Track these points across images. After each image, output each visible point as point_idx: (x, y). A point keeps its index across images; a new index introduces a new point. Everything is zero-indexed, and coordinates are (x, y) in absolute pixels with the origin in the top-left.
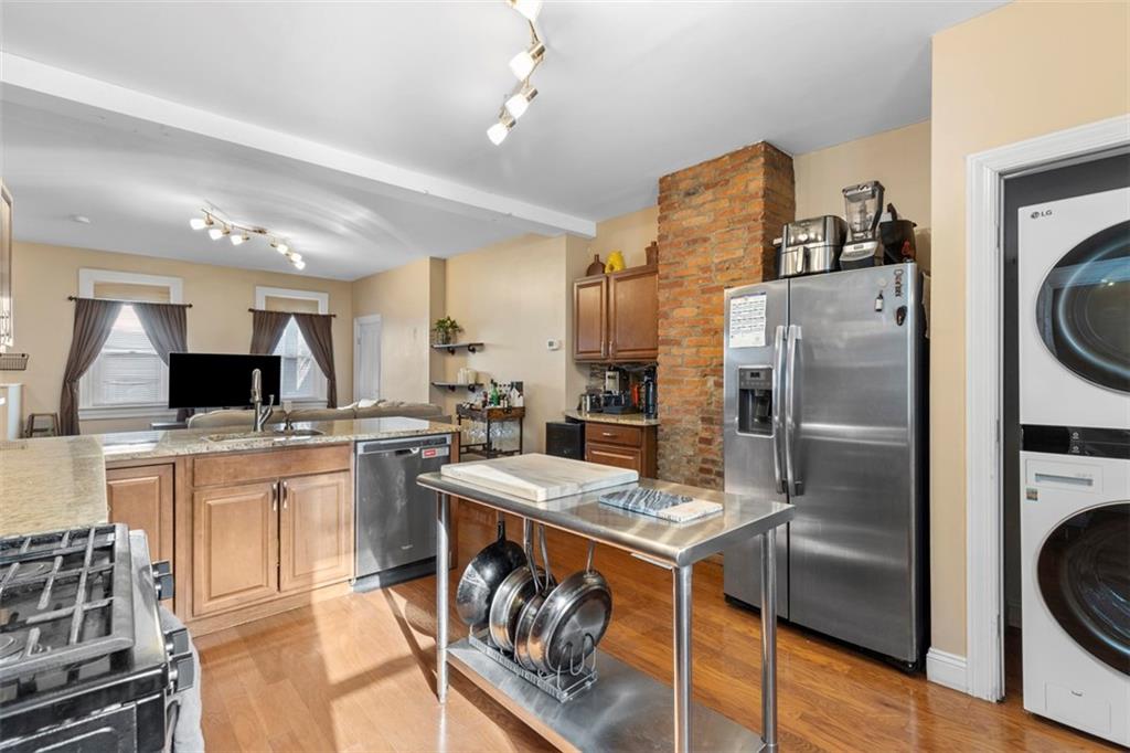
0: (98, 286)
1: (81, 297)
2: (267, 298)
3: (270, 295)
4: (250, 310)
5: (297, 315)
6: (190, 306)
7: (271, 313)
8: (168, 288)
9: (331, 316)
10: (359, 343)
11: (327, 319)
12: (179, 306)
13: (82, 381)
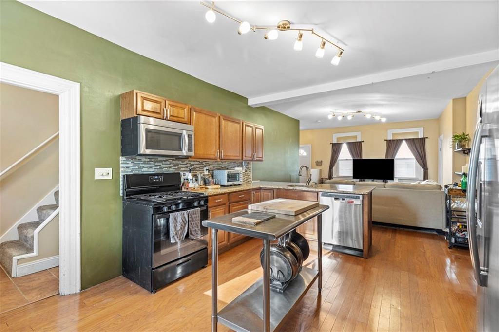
0: (338, 139)
1: (334, 142)
2: (393, 134)
3: (394, 132)
4: (385, 140)
5: (406, 140)
6: (363, 141)
7: (394, 140)
8: (356, 136)
9: (425, 138)
10: (440, 150)
11: (423, 140)
12: (359, 142)
13: (334, 168)
